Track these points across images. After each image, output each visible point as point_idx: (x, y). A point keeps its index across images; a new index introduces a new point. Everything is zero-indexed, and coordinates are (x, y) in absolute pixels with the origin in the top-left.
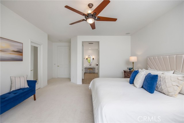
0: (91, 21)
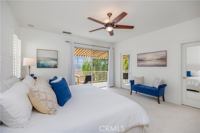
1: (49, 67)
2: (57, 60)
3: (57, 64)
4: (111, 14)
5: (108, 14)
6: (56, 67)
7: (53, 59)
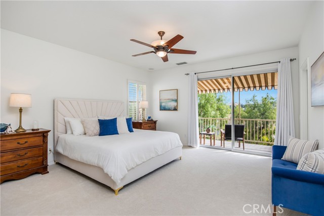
0: (162, 54)
1: (169, 110)
2: (176, 101)
3: (177, 106)
4: (164, 33)
5: (159, 33)
6: (175, 109)
7: (173, 100)
